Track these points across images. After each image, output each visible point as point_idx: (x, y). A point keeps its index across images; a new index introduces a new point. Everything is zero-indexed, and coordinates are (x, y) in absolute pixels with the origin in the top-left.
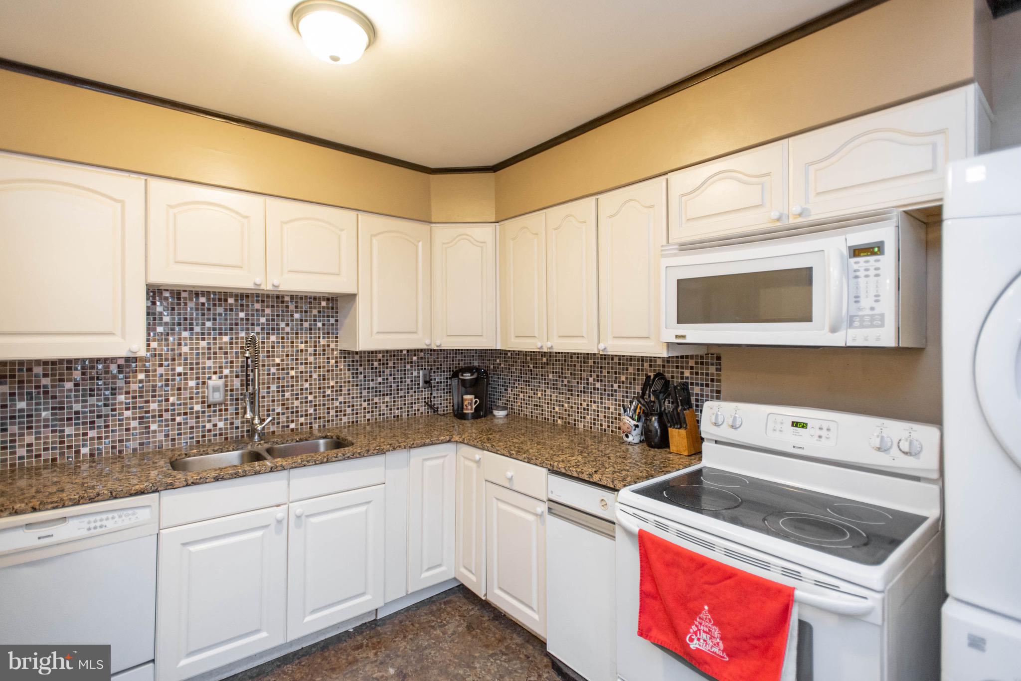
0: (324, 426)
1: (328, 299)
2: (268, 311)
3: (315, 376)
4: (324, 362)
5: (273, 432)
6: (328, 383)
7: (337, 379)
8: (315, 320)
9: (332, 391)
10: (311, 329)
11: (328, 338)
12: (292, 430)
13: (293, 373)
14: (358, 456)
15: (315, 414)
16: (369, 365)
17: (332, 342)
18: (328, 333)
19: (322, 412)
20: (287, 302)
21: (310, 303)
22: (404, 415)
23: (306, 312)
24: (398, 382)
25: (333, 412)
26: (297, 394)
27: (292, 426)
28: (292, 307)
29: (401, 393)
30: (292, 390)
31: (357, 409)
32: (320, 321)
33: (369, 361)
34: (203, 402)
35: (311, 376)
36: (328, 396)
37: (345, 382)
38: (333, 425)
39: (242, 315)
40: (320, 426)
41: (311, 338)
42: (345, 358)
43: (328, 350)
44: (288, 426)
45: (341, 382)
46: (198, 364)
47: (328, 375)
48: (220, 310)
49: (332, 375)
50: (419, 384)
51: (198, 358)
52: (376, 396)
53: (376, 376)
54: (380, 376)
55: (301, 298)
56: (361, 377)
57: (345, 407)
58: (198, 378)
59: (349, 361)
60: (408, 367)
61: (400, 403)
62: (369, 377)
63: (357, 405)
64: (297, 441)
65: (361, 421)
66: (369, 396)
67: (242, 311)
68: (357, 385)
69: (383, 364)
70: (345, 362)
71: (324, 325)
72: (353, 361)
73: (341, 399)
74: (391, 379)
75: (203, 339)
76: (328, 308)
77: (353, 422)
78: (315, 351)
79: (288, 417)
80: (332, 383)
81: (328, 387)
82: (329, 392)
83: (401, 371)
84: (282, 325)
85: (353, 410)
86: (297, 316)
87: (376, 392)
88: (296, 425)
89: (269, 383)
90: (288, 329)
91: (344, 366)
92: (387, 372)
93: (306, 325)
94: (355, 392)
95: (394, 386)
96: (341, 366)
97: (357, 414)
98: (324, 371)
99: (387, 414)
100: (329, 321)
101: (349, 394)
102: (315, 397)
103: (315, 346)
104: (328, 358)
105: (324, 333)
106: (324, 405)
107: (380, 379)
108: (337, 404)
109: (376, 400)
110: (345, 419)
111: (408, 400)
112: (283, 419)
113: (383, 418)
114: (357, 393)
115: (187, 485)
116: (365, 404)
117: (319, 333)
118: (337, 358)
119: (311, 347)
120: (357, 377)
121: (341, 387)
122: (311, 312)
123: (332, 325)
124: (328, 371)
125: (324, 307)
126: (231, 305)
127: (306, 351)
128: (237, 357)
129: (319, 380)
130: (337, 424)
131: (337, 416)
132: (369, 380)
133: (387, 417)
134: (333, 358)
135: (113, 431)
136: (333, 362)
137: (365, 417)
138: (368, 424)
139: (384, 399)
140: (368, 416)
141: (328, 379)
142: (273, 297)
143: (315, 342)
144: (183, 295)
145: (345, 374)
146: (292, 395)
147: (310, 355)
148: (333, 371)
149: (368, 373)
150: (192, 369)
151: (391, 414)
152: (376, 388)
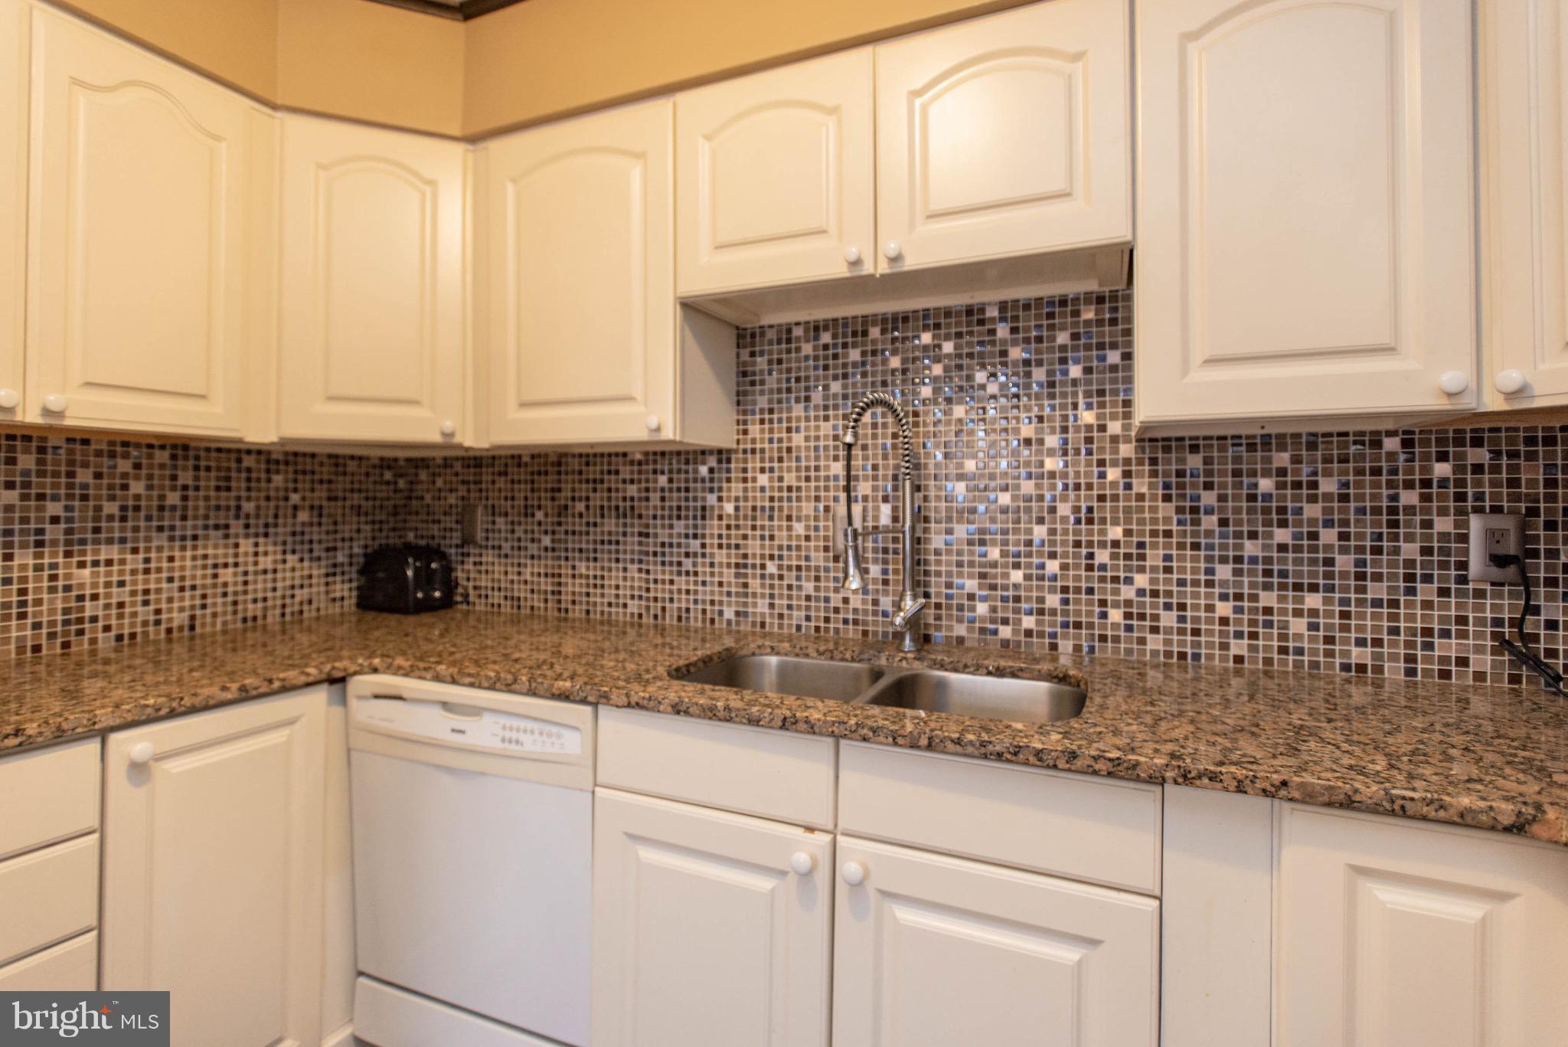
0: (1092, 649)
1: (1100, 300)
2: (948, 347)
3: (1064, 509)
4: (1088, 474)
5: (960, 640)
6: (1103, 532)
7: (1128, 521)
8: (1063, 361)
9: (1114, 556)
10: (1052, 384)
11: (1102, 405)
12: (1005, 643)
13: (1005, 499)
14: (1032, 759)
15: (1065, 613)
16: (1238, 485)
17: (1114, 417)
18: (1101, 393)
19: (1083, 608)
20: (993, 320)
21: (1051, 316)
22: (1394, 672)
23: (1039, 339)
24: (1360, 550)
25: (1116, 615)
26: (1018, 555)
27: (1005, 632)
28: (1003, 331)
29: (1377, 590)
30: (1005, 543)
31: (1196, 620)
32: (1076, 362)
33: (1237, 473)
34: (826, 549)
35: (1053, 510)
36: (1103, 567)
37: (1154, 533)
38: (1116, 651)
39: (895, 362)
40: (1077, 648)
41: (1053, 408)
42: (1154, 461)
43: (1101, 440)
44: (995, 632)
45: (1141, 533)
46: (817, 469)
47: (1101, 509)
48: (855, 355)
49: (1114, 510)
50: (1463, 565)
51: (817, 458)
52: (1267, 587)
53: (1268, 523)
54: (1283, 524)
55: (1027, 307)
56: (1210, 522)
57: (1154, 606)
58: (817, 499)
59: (1166, 474)
60: (1409, 498)
61: (1368, 623)
62: (1239, 523)
63: (1195, 607)
64: (989, 673)
65: (1210, 657)
66: (1240, 584)
67: (894, 352)
68: (1196, 546)
69: (1297, 485)
70: (1154, 474)
71: (1088, 370)
72: (1180, 474)
73: (1141, 580)
74: (1329, 536)
75: (826, 418)
76: (1100, 322)
77: (1182, 656)
78: (1065, 442)
79: (994, 610)
80: (1116, 532)
81: (1102, 544)
82: (1102, 556)
83: (1376, 511)
84: (980, 377)
85: (1182, 619)
86: (1016, 353)
87: (1268, 573)
88: (1015, 632)
89: (949, 519)
90: (993, 388)
91: (1151, 486)
92: (1313, 511)
93: (1039, 374)
94: (1189, 565)
95: (1344, 562)
96: (1140, 485)
97: (1196, 632)
98: (1088, 498)
99: (1314, 652)
100: (1103, 359)
101: (1168, 570)
102: (1064, 567)
103: (1065, 430)
104: (1101, 463)
105: (1088, 394)
106: (1090, 591)
107: (1282, 535)
108: (1127, 592)
109: (1268, 599)
110: (1154, 643)
111: (1411, 618)
112: (982, 608)
113: (1298, 665)
114: (1195, 570)
115: (629, 706)
116: (1224, 609)
117: (1075, 394)
118: (1127, 461)
119: (1053, 431)
120: (1196, 522)
121: (1141, 545)
122: (1053, 339)
123: (1114, 368)
124: (1101, 498)
125: (1088, 323)
126: (874, 342)
127: (1041, 442)
128: (885, 457)
129: (1078, 521)
130: (1129, 652)
131: (1129, 628)
132: (1238, 535)
133: (1315, 665)
134: (1114, 463)
135: (704, 583)
136: (1113, 474)
137: (1225, 646)
138: (1238, 673)
139: (1301, 601)
140: (1239, 647)
141: (1103, 521)
142: (958, 314)
143: (1065, 418)
144: (798, 332)
145: (1153, 509)
146: (1004, 554)
147: (1051, 452)
148: (1115, 498)
149: (1237, 511)
150: (808, 479)
151: (1329, 654)
152: (1268, 560)
